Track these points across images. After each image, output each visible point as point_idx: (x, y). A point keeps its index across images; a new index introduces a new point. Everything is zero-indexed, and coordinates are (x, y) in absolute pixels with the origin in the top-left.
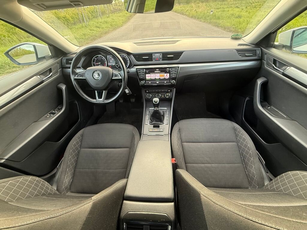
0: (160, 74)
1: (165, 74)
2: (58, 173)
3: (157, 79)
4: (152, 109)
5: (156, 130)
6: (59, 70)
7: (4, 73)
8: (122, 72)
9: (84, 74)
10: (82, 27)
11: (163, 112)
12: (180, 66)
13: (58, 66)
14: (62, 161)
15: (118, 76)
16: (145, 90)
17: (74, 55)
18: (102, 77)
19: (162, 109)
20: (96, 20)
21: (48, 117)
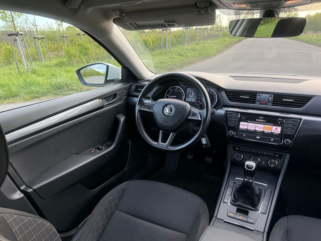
0: (265, 125)
1: (274, 127)
2: (78, 236)
3: (259, 132)
4: (240, 179)
5: (241, 218)
6: (124, 97)
7: (60, 94)
8: (204, 111)
9: (153, 106)
10: (161, 54)
11: (259, 189)
12: (304, 118)
13: (125, 92)
14: (87, 220)
15: (197, 116)
16: (233, 146)
17: (147, 83)
18: (174, 113)
19: (259, 184)
20: (181, 47)
21: (93, 151)
